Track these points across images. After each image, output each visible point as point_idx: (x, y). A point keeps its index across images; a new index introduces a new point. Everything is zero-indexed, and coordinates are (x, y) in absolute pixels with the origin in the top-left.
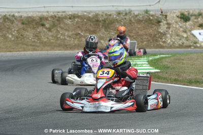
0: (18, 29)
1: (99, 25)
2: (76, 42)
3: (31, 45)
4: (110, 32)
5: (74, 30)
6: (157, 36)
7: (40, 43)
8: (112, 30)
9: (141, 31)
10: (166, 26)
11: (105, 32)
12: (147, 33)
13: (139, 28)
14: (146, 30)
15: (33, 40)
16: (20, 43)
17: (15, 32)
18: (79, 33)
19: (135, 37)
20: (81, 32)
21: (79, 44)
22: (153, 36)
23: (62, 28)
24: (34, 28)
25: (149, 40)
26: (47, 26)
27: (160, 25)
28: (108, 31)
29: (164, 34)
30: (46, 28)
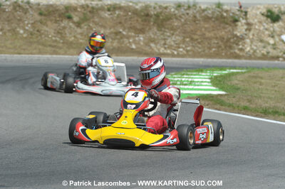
0: (32, 22)
1: (149, 22)
2: (115, 44)
3: (50, 46)
4: (165, 31)
5: (114, 27)
6: (232, 40)
7: (63, 43)
8: (168, 29)
9: (209, 32)
10: (246, 27)
11: (158, 32)
12: (218, 36)
13: (206, 28)
14: (216, 32)
15: (54, 38)
16: (35, 42)
17: (29, 25)
18: (120, 32)
19: (199, 40)
20: (124, 30)
21: (119, 47)
22: (225, 40)
23: (96, 24)
24: (56, 22)
25: (220, 47)
26: (76, 19)
27: (236, 25)
28: (161, 30)
29: (242, 38)
30: (74, 23)
